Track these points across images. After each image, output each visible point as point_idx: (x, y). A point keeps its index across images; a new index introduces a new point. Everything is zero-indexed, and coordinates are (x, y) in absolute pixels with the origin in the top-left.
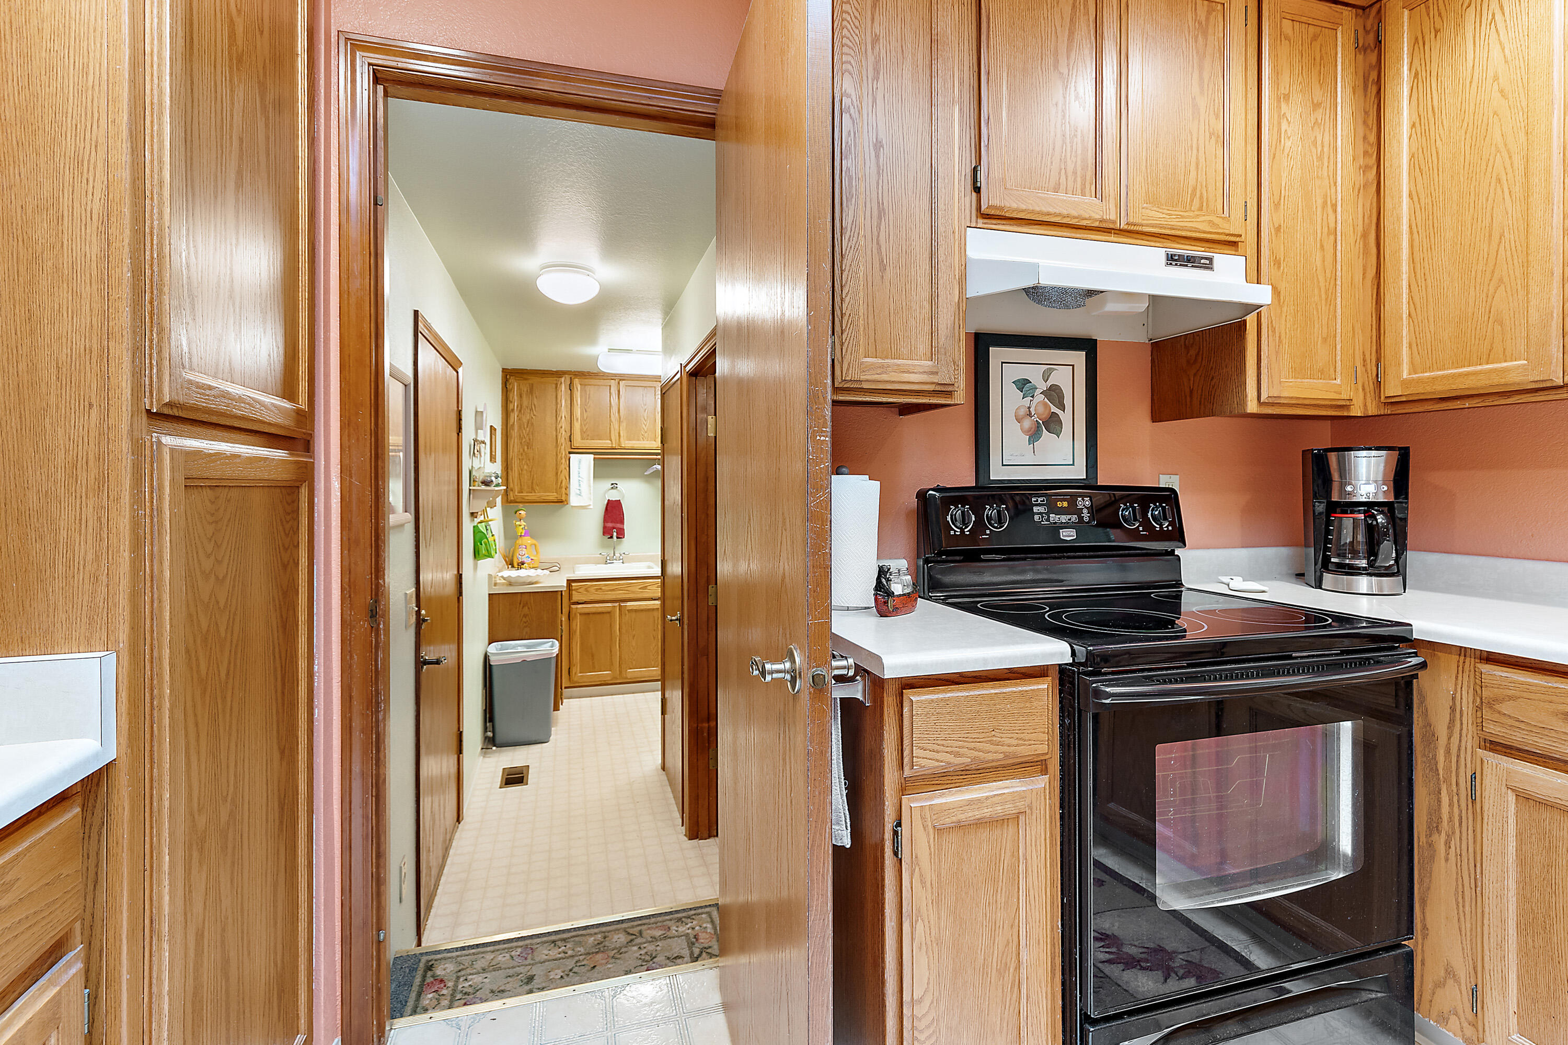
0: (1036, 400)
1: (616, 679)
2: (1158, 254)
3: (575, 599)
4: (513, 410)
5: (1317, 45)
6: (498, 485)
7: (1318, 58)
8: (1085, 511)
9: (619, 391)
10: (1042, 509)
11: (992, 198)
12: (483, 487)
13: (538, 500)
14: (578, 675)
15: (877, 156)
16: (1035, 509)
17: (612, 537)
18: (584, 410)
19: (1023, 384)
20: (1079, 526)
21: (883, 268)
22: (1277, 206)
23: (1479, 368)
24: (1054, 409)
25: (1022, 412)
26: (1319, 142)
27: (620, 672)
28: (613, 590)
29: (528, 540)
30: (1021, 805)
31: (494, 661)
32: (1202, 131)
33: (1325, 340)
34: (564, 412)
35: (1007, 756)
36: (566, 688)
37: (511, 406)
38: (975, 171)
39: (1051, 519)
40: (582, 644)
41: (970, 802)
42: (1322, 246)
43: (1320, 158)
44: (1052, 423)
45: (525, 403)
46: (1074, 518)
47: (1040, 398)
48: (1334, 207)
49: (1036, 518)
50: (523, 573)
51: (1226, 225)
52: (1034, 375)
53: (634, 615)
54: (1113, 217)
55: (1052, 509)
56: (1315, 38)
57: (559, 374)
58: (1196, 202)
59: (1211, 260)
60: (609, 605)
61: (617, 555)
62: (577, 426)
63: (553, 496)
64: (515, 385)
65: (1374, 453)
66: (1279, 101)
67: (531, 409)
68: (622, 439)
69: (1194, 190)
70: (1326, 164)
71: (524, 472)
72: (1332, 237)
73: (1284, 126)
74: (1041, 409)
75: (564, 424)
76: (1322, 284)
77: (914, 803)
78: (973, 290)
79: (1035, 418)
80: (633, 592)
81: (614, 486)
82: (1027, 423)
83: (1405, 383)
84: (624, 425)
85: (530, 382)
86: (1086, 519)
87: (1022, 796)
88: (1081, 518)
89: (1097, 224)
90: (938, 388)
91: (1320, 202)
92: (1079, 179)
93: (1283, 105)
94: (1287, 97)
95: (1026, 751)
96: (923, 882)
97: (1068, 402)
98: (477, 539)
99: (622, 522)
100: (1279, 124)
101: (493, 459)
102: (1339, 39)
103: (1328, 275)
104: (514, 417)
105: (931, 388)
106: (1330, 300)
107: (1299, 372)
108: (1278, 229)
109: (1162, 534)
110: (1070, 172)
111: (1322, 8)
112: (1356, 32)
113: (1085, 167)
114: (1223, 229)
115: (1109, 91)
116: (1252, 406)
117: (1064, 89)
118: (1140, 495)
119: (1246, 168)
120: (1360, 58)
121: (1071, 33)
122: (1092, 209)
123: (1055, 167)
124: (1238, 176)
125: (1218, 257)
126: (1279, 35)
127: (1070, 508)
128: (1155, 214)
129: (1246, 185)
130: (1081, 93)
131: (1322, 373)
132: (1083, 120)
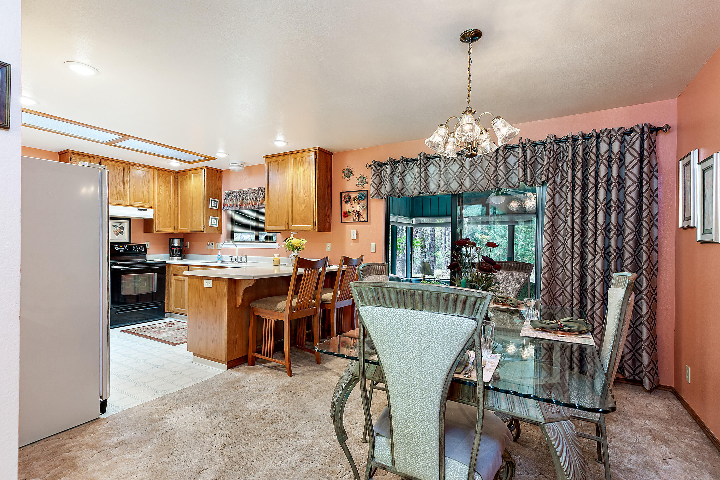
2: (137, 208)
5: (167, 178)
8: (126, 247)
10: (117, 247)
16: (115, 247)
19: (114, 226)
20: (125, 250)
22: (159, 202)
23: (185, 228)
24: (122, 230)
25: (114, 231)
26: (167, 192)
32: (144, 191)
33: (169, 222)
39: (119, 249)
42: (168, 208)
43: (168, 195)
44: (121, 233)
46: (124, 249)
47: (118, 228)
48: (170, 202)
49: (115, 249)
52: (117, 224)
54: (127, 203)
55: (119, 247)
56: (167, 177)
58: (143, 201)
65: (177, 239)
66: (159, 186)
69: (143, 199)
72: (170, 207)
73: (161, 190)
74: (119, 230)
76: (168, 214)
79: (117, 232)
82: (116, 233)
83: (179, 229)
88: (125, 249)
89: (123, 204)
91: (168, 201)
94: (161, 186)
97: (125, 229)
100: (159, 190)
102: (171, 178)
103: (169, 212)
106: (170, 216)
107: (163, 227)
108: (159, 206)
109: (142, 252)
110: (118, 196)
111: (168, 173)
112: (175, 176)
113: (121, 196)
114: (149, 205)
115: (126, 185)
116: (154, 232)
117: (117, 184)
118: (139, 245)
119: (153, 196)
120: (176, 180)
121: (118, 176)
122: (122, 202)
123: (115, 195)
124: (151, 197)
125: (148, 209)
126: (160, 176)
127: (123, 247)
128: (134, 203)
129: (153, 198)
130: (120, 184)
131: (168, 227)
132: (121, 189)
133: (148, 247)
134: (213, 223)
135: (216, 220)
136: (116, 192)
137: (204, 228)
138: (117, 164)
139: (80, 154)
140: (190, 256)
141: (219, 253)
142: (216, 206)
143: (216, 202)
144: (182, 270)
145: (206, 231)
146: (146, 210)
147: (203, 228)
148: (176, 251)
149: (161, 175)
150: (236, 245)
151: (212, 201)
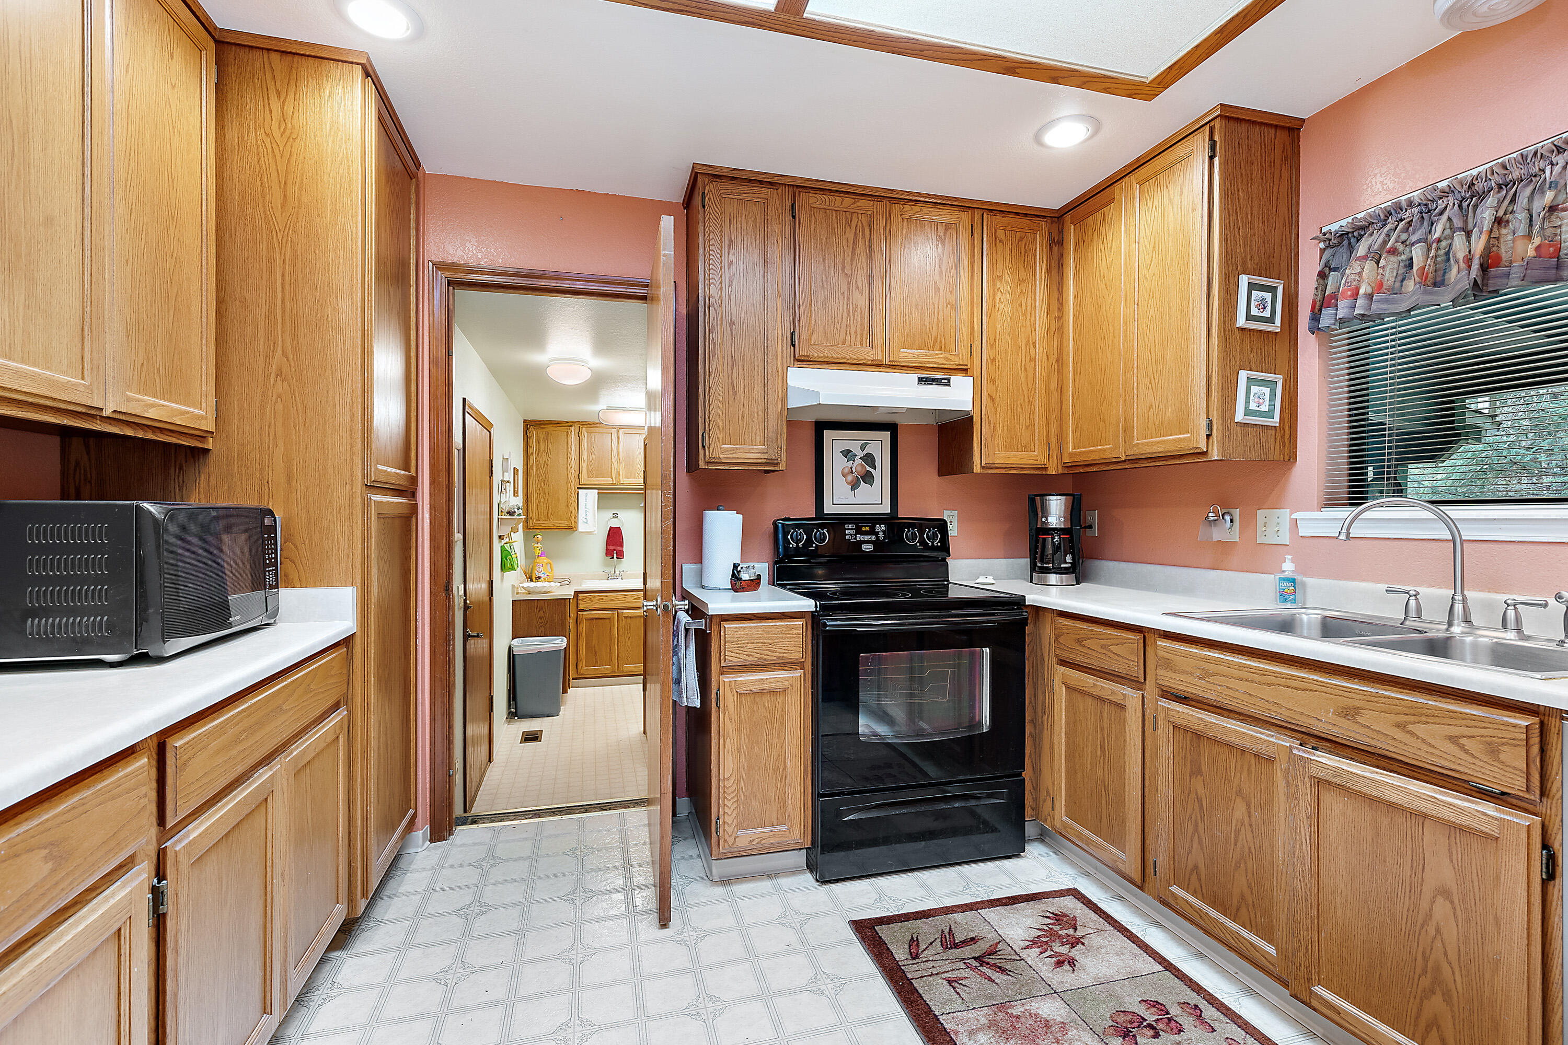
0: (856, 463)
1: (615, 672)
2: (914, 377)
3: (581, 607)
4: (532, 453)
5: (1022, 244)
6: (519, 515)
7: (1023, 252)
8: (881, 533)
9: (619, 438)
10: (851, 532)
11: (802, 351)
12: (509, 517)
13: (552, 527)
14: (584, 669)
15: (731, 330)
16: (847, 532)
17: (613, 558)
18: (590, 453)
19: (847, 453)
20: (876, 543)
21: (735, 394)
22: (992, 346)
23: (1097, 448)
24: (868, 468)
25: (846, 470)
26: (1024, 304)
27: (618, 667)
28: (612, 600)
29: (544, 560)
30: (787, 684)
31: (516, 651)
32: (941, 304)
33: (1027, 427)
34: (574, 455)
35: (778, 658)
36: (573, 679)
37: (530, 451)
38: (792, 334)
39: (857, 539)
40: (587, 644)
41: (757, 681)
42: (1025, 369)
43: (1024, 314)
44: (868, 478)
45: (542, 446)
46: (873, 537)
47: (858, 461)
48: (1034, 344)
49: (847, 537)
50: (539, 584)
51: (957, 360)
52: (855, 448)
53: (629, 620)
54: (880, 358)
55: (859, 531)
56: (1021, 239)
57: (569, 424)
58: (937, 345)
59: (949, 380)
60: (610, 612)
61: (617, 572)
62: (584, 466)
63: (564, 524)
64: (534, 433)
65: (1059, 497)
66: (994, 280)
67: (547, 453)
68: (621, 477)
69: (936, 338)
70: (1029, 318)
71: (541, 504)
72: (1033, 363)
73: (999, 295)
74: (859, 469)
75: (574, 465)
76: (1025, 392)
77: (727, 678)
78: (792, 403)
79: (855, 474)
80: (629, 602)
81: (615, 516)
82: (850, 478)
83: (1071, 455)
84: (622, 465)
85: (547, 430)
86: (881, 538)
87: (787, 679)
88: (878, 538)
89: (870, 362)
90: (768, 461)
91: (1024, 342)
92: (858, 336)
93: (998, 284)
94: (1000, 278)
95: (790, 656)
96: (730, 720)
97: (878, 464)
98: (503, 556)
99: (622, 546)
100: (994, 295)
101: (516, 494)
102: (1038, 240)
103: (1030, 386)
104: (533, 459)
105: (764, 461)
106: (1031, 402)
107: (1009, 447)
108: (993, 360)
109: (933, 548)
110: (852, 332)
111: (1025, 221)
112: (1050, 234)
113: (862, 329)
114: (956, 362)
115: (877, 283)
116: (977, 469)
117: (849, 283)
118: (922, 524)
119: (972, 323)
120: (1055, 249)
121: (854, 250)
122: (867, 354)
123: (843, 330)
124: (965, 329)
125: (954, 379)
126: (995, 240)
127: (872, 532)
128: (908, 355)
129: (972, 333)
130: (860, 285)
131: (1026, 448)
132: (861, 301)
133: (953, 531)
134: (1253, 406)
135: (1267, 391)
136: (845, 315)
137: (1208, 436)
138: (848, 201)
139: (733, 178)
140: (1108, 566)
141: (1288, 567)
142: (1267, 314)
143: (1268, 296)
144: (1103, 646)
145: (1223, 450)
146: (948, 383)
147: (1203, 432)
148: (1056, 548)
149: (1001, 233)
150: (1450, 524)
151: (1252, 287)
